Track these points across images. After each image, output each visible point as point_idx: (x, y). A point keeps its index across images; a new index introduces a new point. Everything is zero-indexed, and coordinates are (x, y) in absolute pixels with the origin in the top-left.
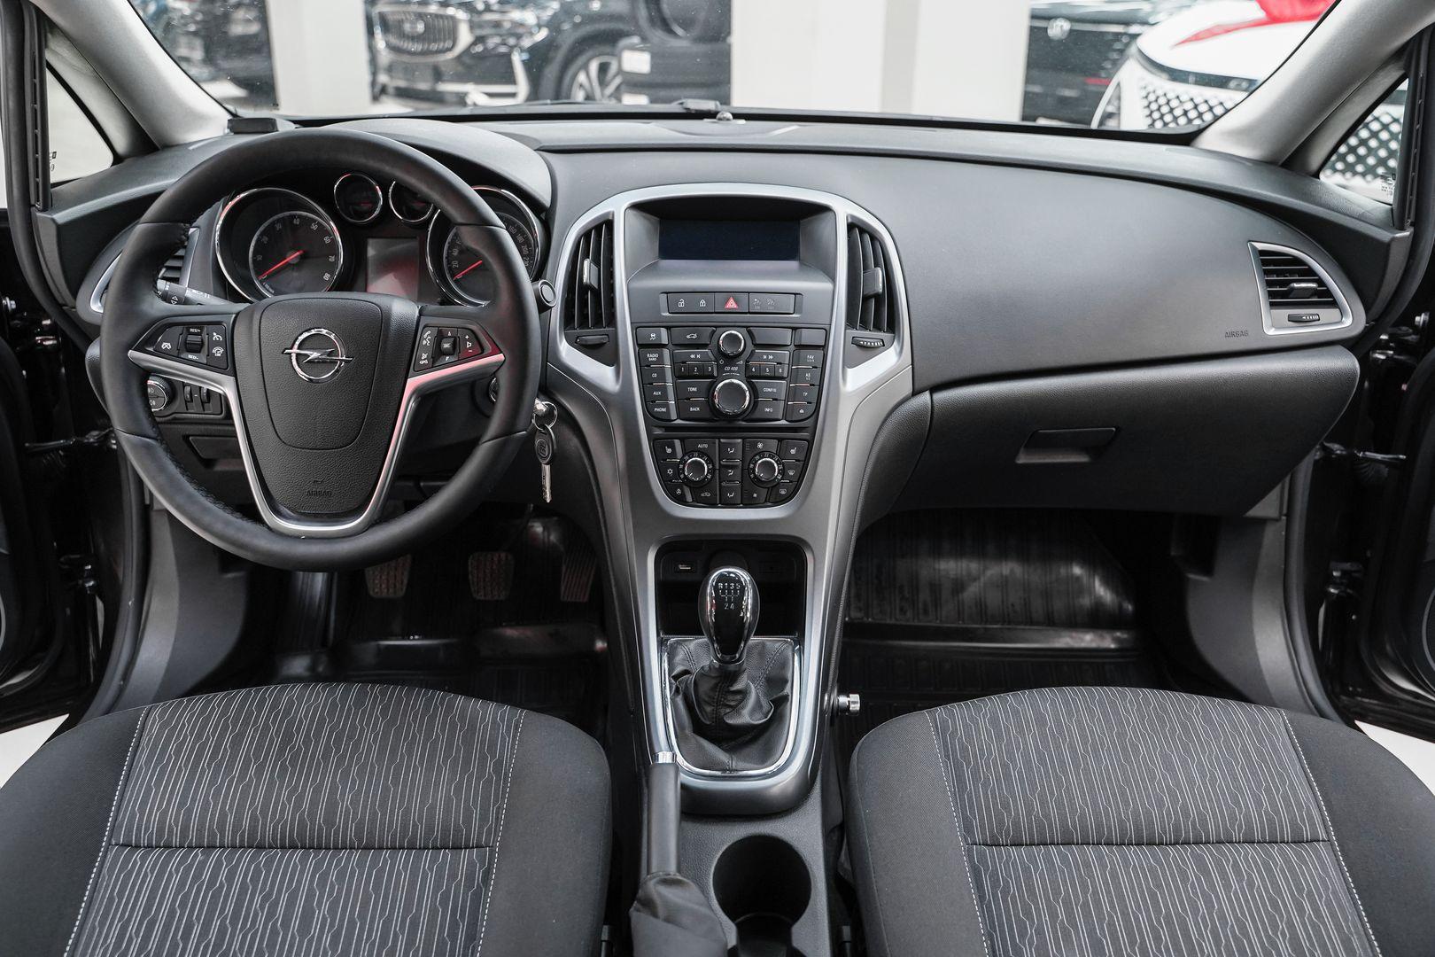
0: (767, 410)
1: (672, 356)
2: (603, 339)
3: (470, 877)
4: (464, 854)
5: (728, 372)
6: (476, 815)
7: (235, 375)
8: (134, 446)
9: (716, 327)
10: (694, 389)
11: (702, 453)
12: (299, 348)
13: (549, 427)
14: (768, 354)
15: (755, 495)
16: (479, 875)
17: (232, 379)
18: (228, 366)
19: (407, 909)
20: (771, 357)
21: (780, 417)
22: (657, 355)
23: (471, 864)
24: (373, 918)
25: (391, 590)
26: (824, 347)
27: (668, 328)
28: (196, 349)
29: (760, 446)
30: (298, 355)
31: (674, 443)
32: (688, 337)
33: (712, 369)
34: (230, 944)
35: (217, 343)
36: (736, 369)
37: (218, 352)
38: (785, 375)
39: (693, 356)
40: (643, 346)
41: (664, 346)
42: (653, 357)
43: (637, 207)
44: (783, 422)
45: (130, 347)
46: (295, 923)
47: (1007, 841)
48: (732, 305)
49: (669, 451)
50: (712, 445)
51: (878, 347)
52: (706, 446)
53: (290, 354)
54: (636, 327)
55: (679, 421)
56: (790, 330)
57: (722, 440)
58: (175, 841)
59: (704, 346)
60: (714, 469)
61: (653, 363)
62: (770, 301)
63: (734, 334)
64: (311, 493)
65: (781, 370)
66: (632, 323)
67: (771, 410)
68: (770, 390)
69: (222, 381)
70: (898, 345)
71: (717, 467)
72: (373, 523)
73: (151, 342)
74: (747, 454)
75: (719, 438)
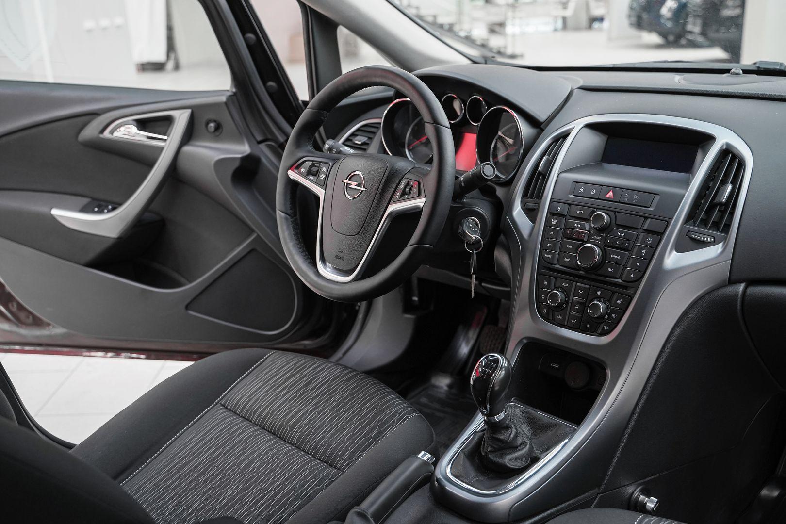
0: (609, 270)
1: (566, 222)
2: (535, 206)
3: (322, 481)
4: (330, 469)
5: (594, 239)
6: (348, 453)
7: (325, 190)
8: (281, 217)
9: (596, 208)
10: (570, 247)
11: (563, 290)
12: (349, 180)
13: (475, 252)
14: (621, 232)
15: (588, 326)
16: (327, 482)
17: (324, 191)
18: (324, 185)
19: (287, 479)
20: (623, 234)
21: (618, 276)
22: (556, 221)
23: (328, 475)
24: (271, 477)
26: (662, 234)
27: (570, 205)
28: (314, 175)
29: (599, 293)
30: (347, 183)
31: (550, 278)
32: (578, 212)
33: (584, 236)
34: (216, 462)
35: (323, 173)
36: (599, 238)
37: (322, 176)
38: (630, 249)
39: (576, 225)
40: (552, 213)
41: (563, 216)
42: (554, 221)
43: (590, 126)
44: (619, 281)
45: (290, 168)
46: (243, 465)
48: (610, 195)
49: (546, 283)
50: (570, 286)
51: (710, 242)
52: (567, 285)
53: (345, 183)
54: (552, 201)
55: (557, 266)
56: (643, 219)
57: (578, 284)
58: (238, 412)
59: (586, 220)
60: (568, 302)
61: (554, 225)
62: (636, 197)
63: (601, 215)
64: (337, 257)
65: (627, 245)
66: (551, 199)
67: (613, 270)
68: (615, 256)
69: (320, 192)
70: (724, 244)
71: (570, 301)
72: (356, 279)
73: (298, 167)
74: (589, 296)
75: (577, 282)
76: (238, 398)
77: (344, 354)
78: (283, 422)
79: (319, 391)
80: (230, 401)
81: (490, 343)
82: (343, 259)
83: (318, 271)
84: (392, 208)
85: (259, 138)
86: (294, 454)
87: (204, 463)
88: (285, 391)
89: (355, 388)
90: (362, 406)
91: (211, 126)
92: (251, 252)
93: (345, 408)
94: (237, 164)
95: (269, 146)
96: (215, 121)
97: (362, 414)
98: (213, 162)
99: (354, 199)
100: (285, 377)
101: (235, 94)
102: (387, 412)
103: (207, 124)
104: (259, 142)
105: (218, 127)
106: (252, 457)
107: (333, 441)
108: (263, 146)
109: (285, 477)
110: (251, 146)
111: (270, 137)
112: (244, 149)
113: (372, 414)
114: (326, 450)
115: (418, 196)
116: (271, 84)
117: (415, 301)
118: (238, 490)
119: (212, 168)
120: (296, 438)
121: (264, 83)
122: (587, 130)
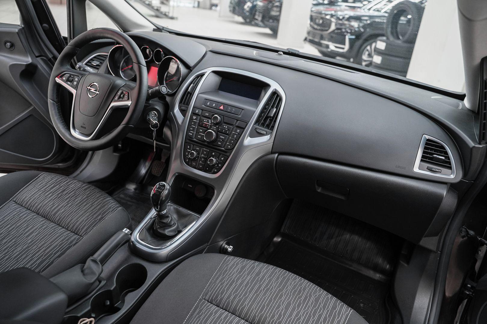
0: (219, 143)
1: (200, 118)
2: (185, 109)
3: (71, 242)
4: (76, 236)
5: (212, 128)
6: (85, 228)
7: (77, 91)
8: (51, 102)
9: (215, 113)
10: (201, 131)
11: (197, 151)
12: (90, 87)
13: (155, 129)
14: (226, 126)
15: (207, 169)
16: (74, 242)
18: (76, 88)
19: (52, 242)
20: (226, 127)
21: (223, 146)
23: (75, 239)
24: (43, 240)
25: (157, 173)
26: (244, 129)
27: (202, 110)
28: (71, 82)
29: (213, 154)
30: (89, 89)
31: (191, 145)
32: (206, 114)
33: (208, 126)
34: (11, 233)
35: (76, 81)
36: (215, 128)
37: (75, 83)
38: (229, 134)
39: (205, 120)
40: (194, 113)
41: (199, 115)
42: (194, 117)
43: (215, 72)
44: (223, 149)
45: (57, 76)
46: (27, 234)
47: (215, 304)
48: (222, 108)
49: (189, 147)
50: (200, 149)
51: (265, 134)
52: (199, 149)
53: (88, 88)
54: (194, 107)
55: (194, 139)
56: (236, 120)
57: (204, 149)
58: (24, 205)
59: (209, 118)
60: (199, 157)
61: (194, 119)
62: (234, 110)
63: (217, 117)
64: (82, 127)
65: (228, 132)
66: (194, 106)
67: (220, 144)
68: (222, 137)
69: (74, 91)
70: (271, 135)
71: (200, 156)
72: (92, 139)
73: (62, 77)
74: (209, 155)
75: (203, 148)
76: (24, 198)
77: (81, 172)
78: (49, 211)
79: (70, 195)
80: (19, 199)
81: (157, 169)
82: (85, 128)
83: (71, 133)
84: (113, 104)
85: (37, 55)
86: (56, 228)
87: (4, 233)
88: (51, 195)
89: (89, 194)
90: (93, 203)
91: (8, 45)
92: (30, 116)
93: (84, 204)
94: (24, 68)
95: (42, 59)
96: (10, 42)
97: (93, 208)
98: (9, 65)
99: (92, 97)
100: (50, 187)
101: (23, 28)
102: (106, 207)
103: (5, 43)
104: (37, 57)
105: (12, 45)
106: (32, 230)
107: (77, 221)
108: (39, 59)
109: (51, 240)
110: (32, 59)
111: (43, 55)
112: (29, 60)
113: (98, 207)
114: (73, 226)
115: (128, 100)
116: (45, 25)
117: (119, 146)
118: (25, 247)
119: (8, 68)
120: (57, 219)
121: (41, 24)
122: (213, 74)
